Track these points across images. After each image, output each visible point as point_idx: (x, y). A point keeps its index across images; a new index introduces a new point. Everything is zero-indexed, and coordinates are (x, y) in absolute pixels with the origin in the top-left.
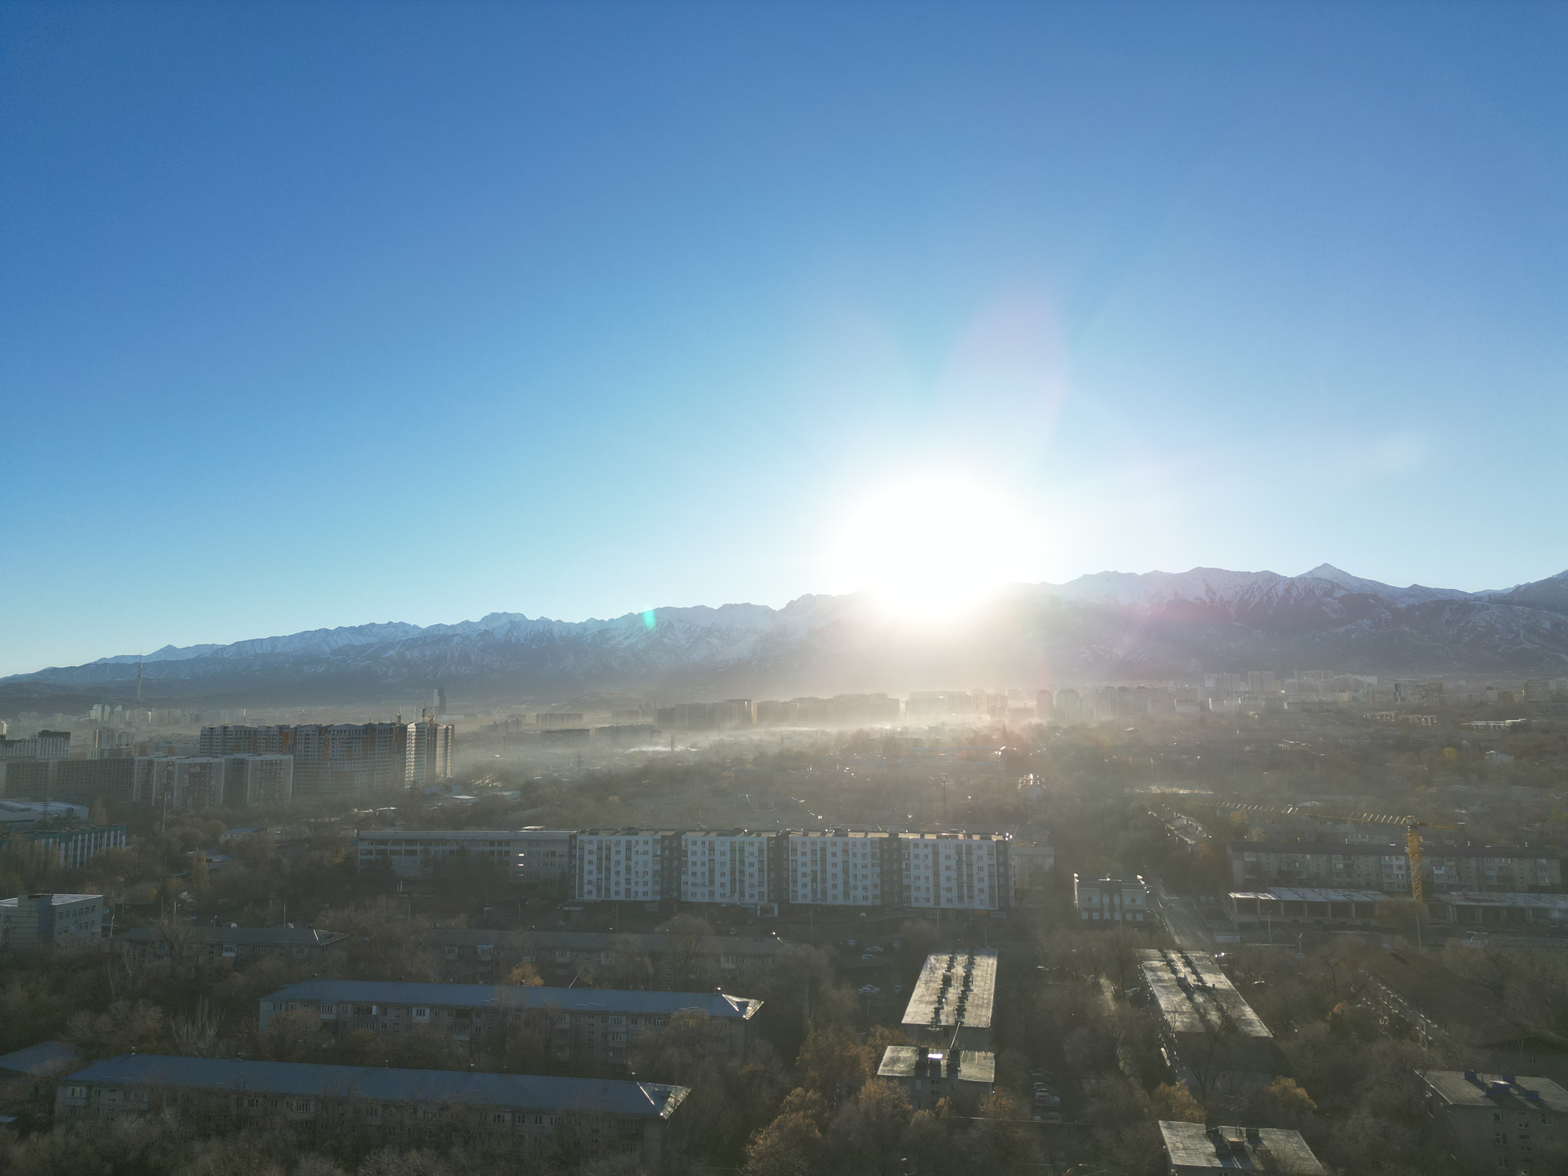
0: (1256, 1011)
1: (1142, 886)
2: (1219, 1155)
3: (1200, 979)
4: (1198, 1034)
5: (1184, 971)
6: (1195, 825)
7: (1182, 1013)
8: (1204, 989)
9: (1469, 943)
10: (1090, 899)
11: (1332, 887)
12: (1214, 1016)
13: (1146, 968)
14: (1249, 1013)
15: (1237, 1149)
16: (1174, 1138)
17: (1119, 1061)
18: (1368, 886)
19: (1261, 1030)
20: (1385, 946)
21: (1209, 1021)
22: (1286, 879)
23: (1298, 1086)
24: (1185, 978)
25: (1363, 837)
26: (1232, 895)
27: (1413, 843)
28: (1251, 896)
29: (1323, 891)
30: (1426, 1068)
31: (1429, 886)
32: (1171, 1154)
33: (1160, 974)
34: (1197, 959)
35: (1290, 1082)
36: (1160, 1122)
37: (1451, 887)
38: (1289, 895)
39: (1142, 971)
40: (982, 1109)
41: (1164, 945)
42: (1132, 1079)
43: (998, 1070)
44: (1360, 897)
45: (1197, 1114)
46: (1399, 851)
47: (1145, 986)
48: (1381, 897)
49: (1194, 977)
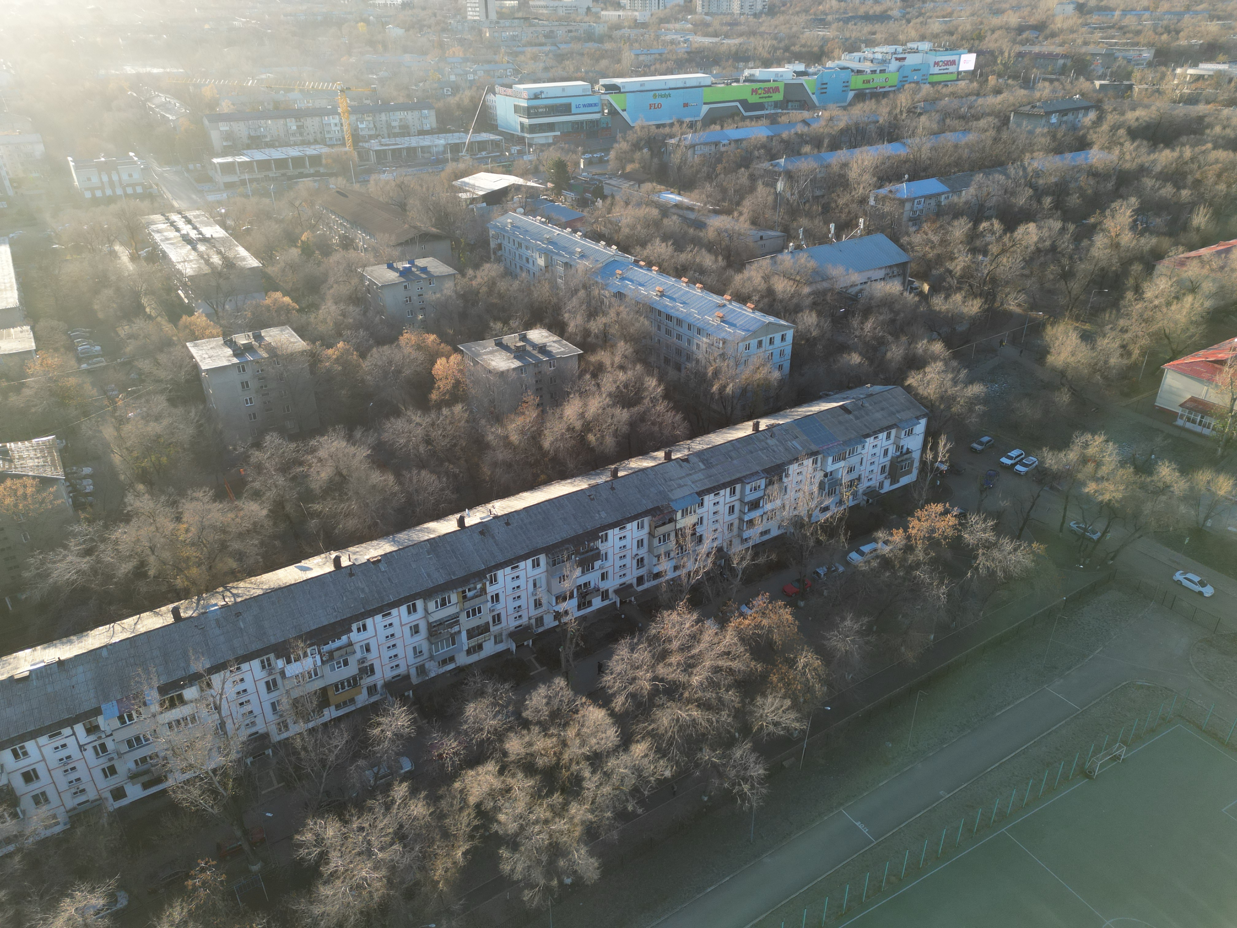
0: (247, 249)
1: (135, 163)
2: (235, 355)
3: (200, 233)
4: (205, 275)
5: (186, 229)
6: (173, 101)
7: (191, 261)
8: (204, 240)
9: (384, 177)
10: (89, 179)
11: (290, 146)
12: (216, 259)
13: (154, 231)
14: (242, 251)
15: (248, 348)
16: (200, 352)
17: (145, 308)
18: (316, 142)
19: (253, 262)
20: (331, 186)
21: (212, 263)
22: (255, 142)
23: (284, 296)
24: (188, 234)
25: (308, 102)
26: (216, 160)
27: (343, 104)
28: (229, 159)
29: (284, 149)
30: (364, 266)
31: (357, 138)
32: (200, 363)
33: (165, 234)
34: (195, 217)
35: (278, 295)
36: (188, 344)
37: (371, 137)
38: (259, 155)
39: (150, 234)
40: (30, 372)
41: (165, 210)
42: (159, 319)
43: (37, 338)
44: (311, 151)
45: (215, 332)
46: (334, 112)
47: (155, 246)
48: (325, 150)
49: (195, 232)
